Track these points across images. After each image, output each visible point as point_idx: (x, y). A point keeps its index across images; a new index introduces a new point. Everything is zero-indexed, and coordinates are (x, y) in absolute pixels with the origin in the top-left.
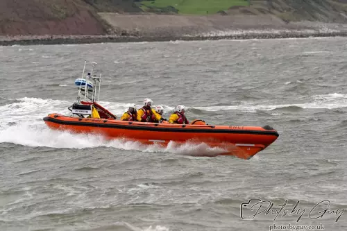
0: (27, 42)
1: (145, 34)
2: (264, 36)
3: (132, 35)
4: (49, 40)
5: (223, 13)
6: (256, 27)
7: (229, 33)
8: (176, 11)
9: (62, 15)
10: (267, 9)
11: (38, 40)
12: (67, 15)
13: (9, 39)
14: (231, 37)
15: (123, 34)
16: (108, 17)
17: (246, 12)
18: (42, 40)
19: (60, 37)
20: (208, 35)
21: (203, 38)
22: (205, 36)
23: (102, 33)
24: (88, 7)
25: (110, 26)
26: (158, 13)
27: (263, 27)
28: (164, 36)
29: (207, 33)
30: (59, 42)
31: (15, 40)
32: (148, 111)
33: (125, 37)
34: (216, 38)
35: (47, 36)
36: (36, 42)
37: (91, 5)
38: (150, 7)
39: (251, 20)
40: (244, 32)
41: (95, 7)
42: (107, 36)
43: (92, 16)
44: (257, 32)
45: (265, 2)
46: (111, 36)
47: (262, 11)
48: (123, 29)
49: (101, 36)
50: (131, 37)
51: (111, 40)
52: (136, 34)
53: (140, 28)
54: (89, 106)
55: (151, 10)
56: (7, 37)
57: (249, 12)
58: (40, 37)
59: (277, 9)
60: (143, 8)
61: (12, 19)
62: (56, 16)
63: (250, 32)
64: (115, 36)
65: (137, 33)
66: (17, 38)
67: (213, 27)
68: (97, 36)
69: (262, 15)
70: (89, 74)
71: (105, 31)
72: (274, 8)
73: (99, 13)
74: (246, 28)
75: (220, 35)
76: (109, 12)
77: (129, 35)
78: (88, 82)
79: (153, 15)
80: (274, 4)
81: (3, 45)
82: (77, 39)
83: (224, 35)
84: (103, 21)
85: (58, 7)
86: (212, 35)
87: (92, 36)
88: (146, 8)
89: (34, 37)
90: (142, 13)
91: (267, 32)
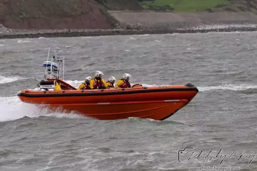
0: (49, 35)
1: (146, 28)
2: (243, 29)
3: (135, 29)
4: (67, 33)
5: (210, 10)
6: (236, 22)
7: (214, 27)
8: (172, 9)
9: (78, 13)
10: (245, 7)
11: (58, 33)
12: (82, 13)
13: (34, 32)
14: (215, 30)
15: (128, 28)
16: (116, 15)
17: (228, 10)
18: (61, 33)
19: (76, 30)
20: (197, 28)
21: (193, 32)
22: (195, 29)
23: (110, 27)
24: (100, 6)
25: (117, 22)
26: (157, 11)
27: (242, 23)
28: (162, 30)
29: (196, 27)
30: (76, 35)
31: (39, 34)
32: (99, 81)
33: (129, 31)
34: (203, 31)
35: (66, 30)
36: (56, 35)
37: (102, 4)
38: (150, 6)
39: (233, 16)
40: (227, 26)
41: (106, 7)
42: (115, 30)
43: (103, 14)
44: (237, 26)
45: (245, 2)
46: (118, 30)
47: (241, 9)
48: (128, 23)
49: (110, 30)
50: (134, 30)
51: (118, 33)
52: (138, 28)
53: (142, 23)
54: (53, 82)
55: (151, 8)
56: (33, 31)
57: (232, 10)
58: (60, 31)
59: (255, 8)
60: (144, 7)
61: (37, 16)
62: (74, 13)
63: (232, 26)
64: (121, 30)
65: (140, 27)
66: (41, 32)
67: (201, 22)
68: (106, 30)
69: (242, 12)
70: (54, 57)
71: (113, 26)
72: (251, 6)
73: (108, 11)
74: (229, 23)
75: (207, 28)
76: (116, 10)
77: (132, 28)
78: (53, 63)
79: (152, 13)
80: (252, 3)
81: (30, 38)
82: (90, 32)
83: (210, 28)
84: (111, 17)
85: (75, 6)
86: (200, 29)
87: (103, 30)
88: (148, 7)
89: (55, 31)
90: (144, 11)
91: (246, 26)
